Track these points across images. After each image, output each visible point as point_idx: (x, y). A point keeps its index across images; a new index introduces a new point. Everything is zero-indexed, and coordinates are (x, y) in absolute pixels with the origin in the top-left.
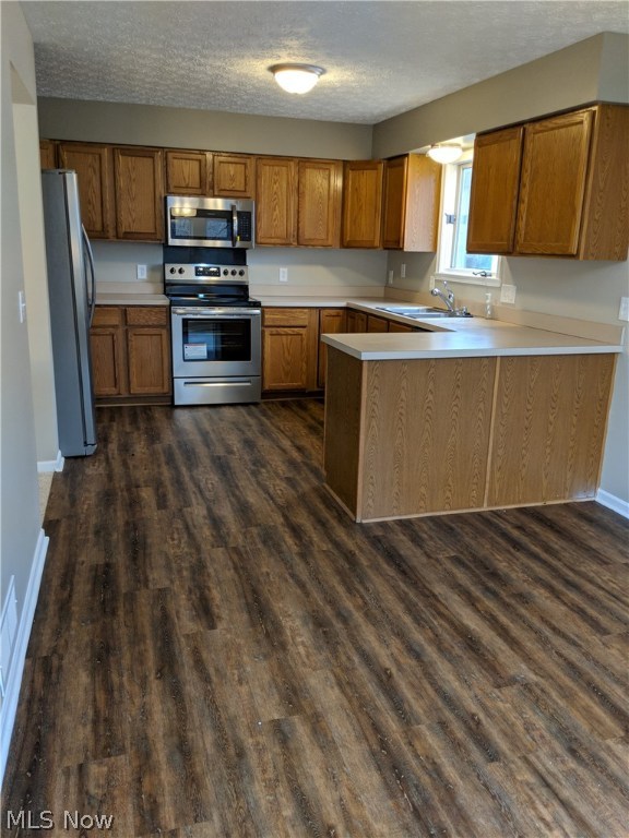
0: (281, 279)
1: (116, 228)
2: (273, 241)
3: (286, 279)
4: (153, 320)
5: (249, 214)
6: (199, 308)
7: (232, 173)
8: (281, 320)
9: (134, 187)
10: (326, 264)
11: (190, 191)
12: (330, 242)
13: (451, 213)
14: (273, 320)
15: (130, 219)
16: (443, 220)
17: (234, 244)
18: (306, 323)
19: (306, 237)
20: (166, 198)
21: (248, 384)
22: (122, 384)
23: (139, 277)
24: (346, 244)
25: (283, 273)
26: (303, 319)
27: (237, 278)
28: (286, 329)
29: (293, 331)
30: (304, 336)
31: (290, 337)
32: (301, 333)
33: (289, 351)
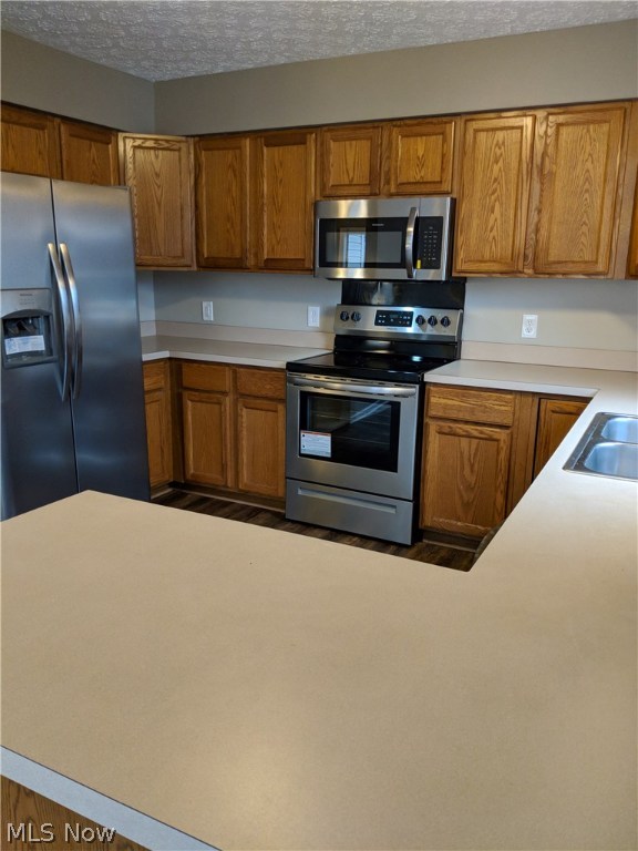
0: (525, 334)
1: (257, 254)
2: (484, 267)
3: (533, 334)
4: (268, 389)
7: (420, 153)
8: (459, 409)
9: (280, 192)
11: (355, 190)
12: (601, 268)
14: (445, 407)
15: (274, 241)
17: (409, 274)
19: (551, 259)
20: (316, 205)
21: (391, 511)
23: (310, 324)
25: (530, 324)
28: (467, 427)
29: (481, 432)
30: (502, 444)
31: (475, 441)
32: (496, 436)
33: (472, 466)
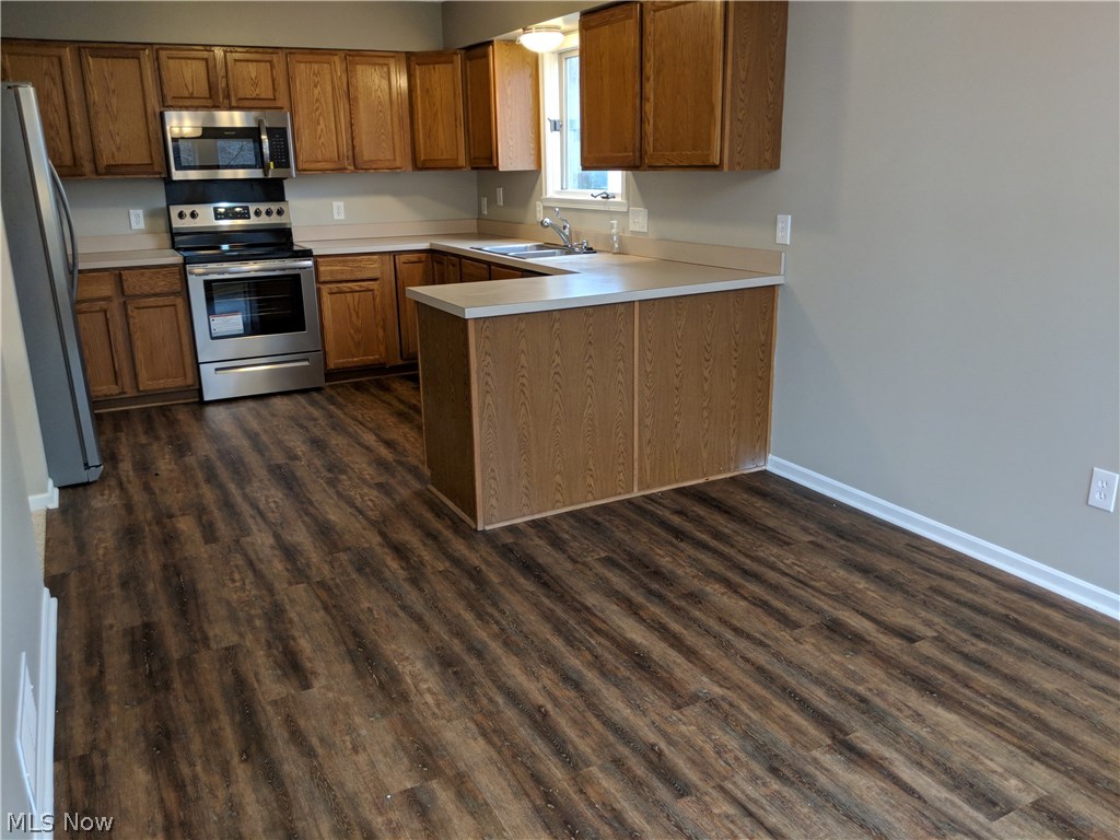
0: (336, 217)
1: (94, 161)
2: (319, 166)
3: (342, 217)
4: (161, 285)
5: (284, 130)
6: (225, 265)
7: (253, 76)
8: (342, 272)
9: (114, 101)
10: (396, 193)
11: (196, 103)
12: (398, 164)
13: (557, 118)
14: (331, 272)
15: (114, 149)
16: (546, 127)
17: (266, 173)
18: (377, 274)
19: (365, 158)
20: (162, 116)
21: (306, 363)
22: (127, 379)
23: (134, 226)
24: (419, 165)
25: (338, 209)
26: (373, 268)
27: (274, 220)
28: (350, 285)
29: (361, 286)
30: (376, 292)
31: (357, 294)
32: (371, 287)
33: (357, 314)
